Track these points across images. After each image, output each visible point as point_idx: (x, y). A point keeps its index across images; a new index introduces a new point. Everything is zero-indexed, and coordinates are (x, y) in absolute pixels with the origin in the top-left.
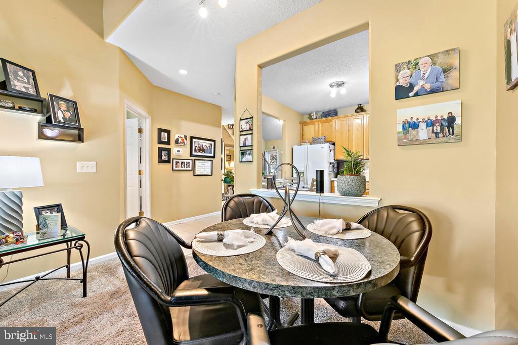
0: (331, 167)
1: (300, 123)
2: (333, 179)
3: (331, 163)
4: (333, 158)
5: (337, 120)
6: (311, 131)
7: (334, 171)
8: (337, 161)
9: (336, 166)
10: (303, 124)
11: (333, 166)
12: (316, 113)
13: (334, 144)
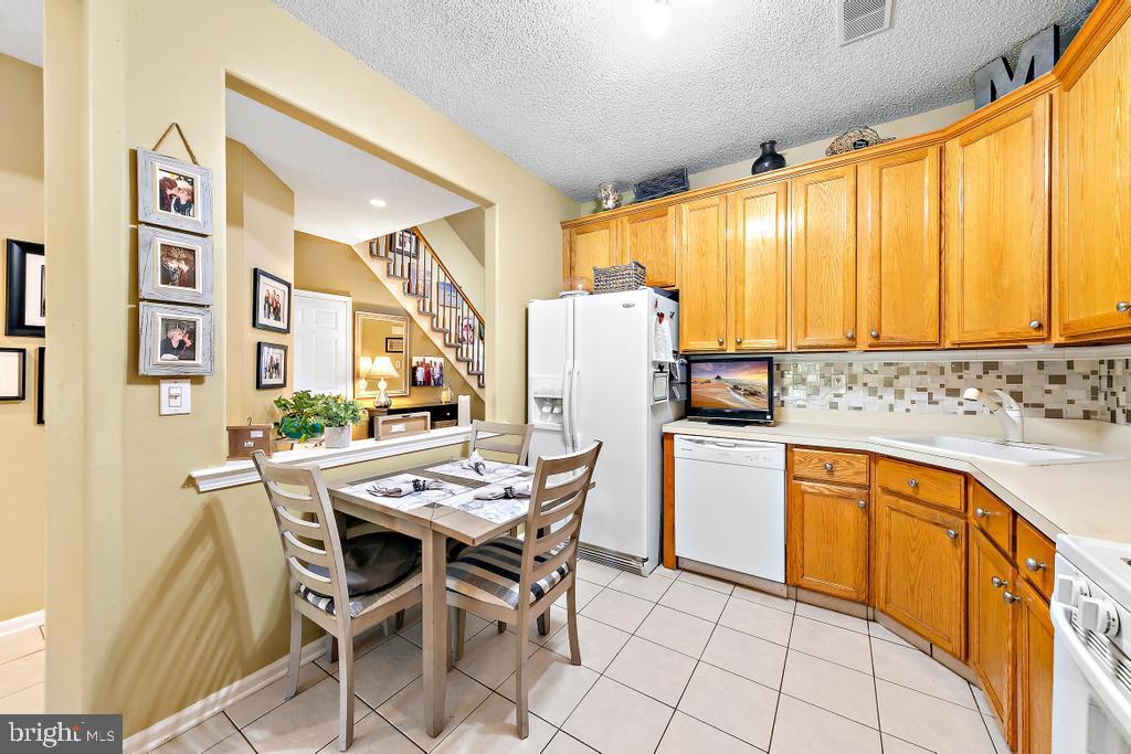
0: (663, 381)
1: (564, 225)
2: (667, 429)
3: (661, 367)
4: (671, 348)
5: (685, 207)
6: (598, 250)
7: (672, 396)
8: (686, 357)
9: (679, 377)
10: (573, 228)
11: (672, 377)
12: (616, 190)
13: (674, 296)
